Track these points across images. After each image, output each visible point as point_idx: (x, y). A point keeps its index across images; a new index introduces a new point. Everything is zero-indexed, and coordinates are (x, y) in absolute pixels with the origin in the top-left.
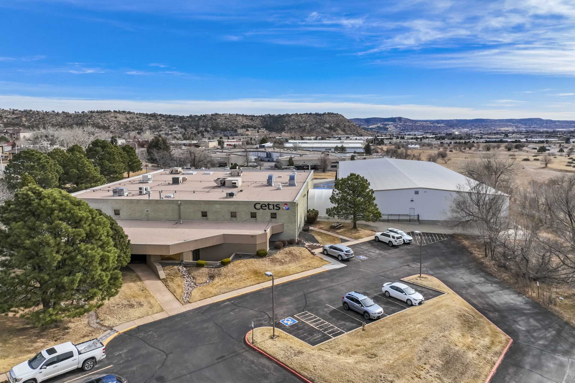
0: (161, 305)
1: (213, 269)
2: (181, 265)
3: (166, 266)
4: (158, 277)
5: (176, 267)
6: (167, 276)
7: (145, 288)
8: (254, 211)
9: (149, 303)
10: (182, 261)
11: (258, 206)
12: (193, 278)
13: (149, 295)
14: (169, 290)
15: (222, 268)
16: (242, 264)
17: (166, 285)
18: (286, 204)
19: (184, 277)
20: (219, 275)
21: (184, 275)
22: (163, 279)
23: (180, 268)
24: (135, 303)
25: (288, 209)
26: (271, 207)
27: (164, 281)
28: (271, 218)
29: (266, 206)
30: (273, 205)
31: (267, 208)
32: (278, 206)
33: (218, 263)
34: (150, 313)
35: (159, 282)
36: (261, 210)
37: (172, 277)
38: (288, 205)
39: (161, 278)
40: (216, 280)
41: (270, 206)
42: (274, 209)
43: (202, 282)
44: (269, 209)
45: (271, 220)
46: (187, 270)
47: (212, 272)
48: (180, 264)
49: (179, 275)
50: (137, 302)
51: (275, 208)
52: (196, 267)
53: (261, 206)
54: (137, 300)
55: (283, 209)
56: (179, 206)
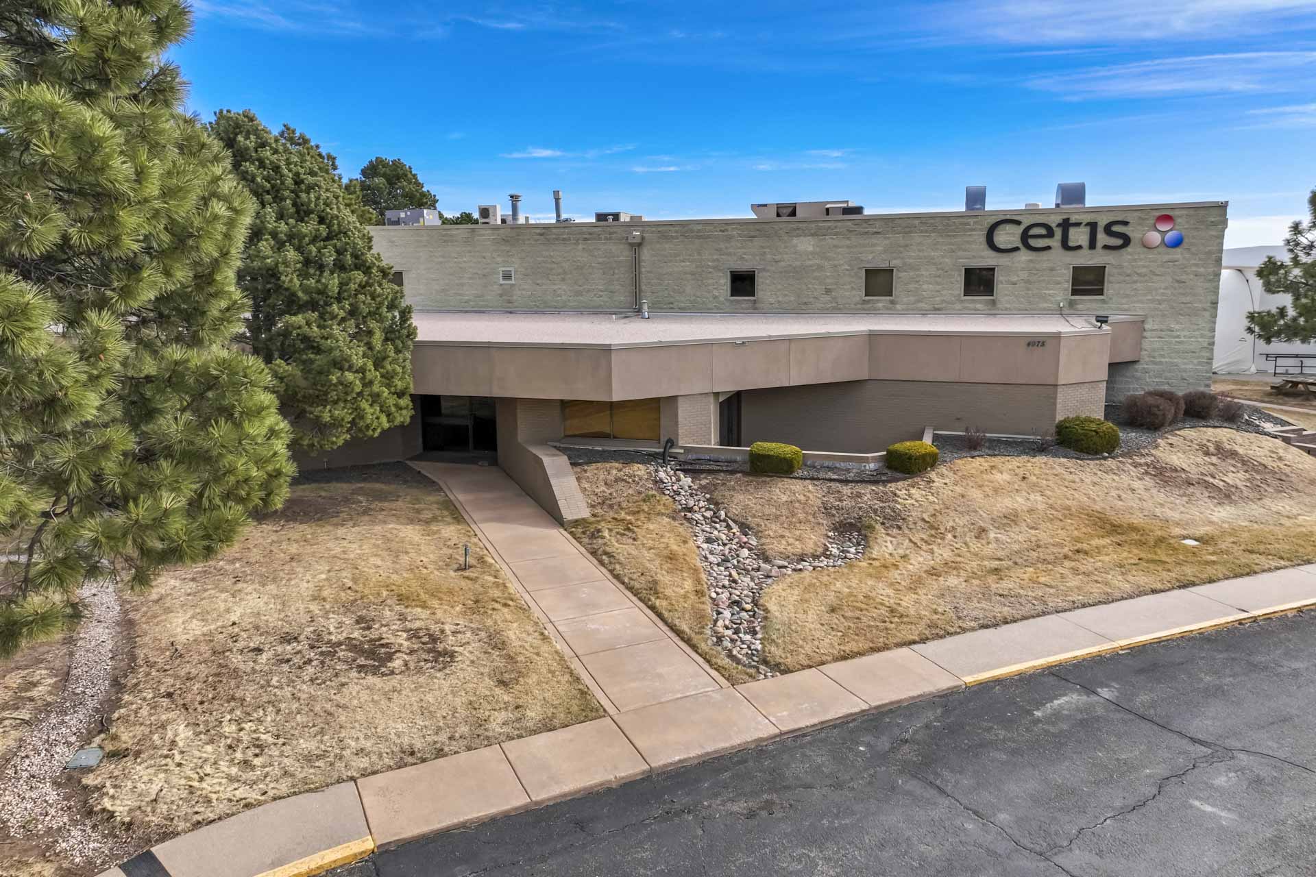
0: (575, 665)
1: (846, 490)
2: (665, 463)
3: (589, 463)
4: (551, 512)
5: (640, 470)
6: (599, 510)
7: (481, 560)
8: (987, 259)
9: (496, 642)
10: (671, 443)
11: (1006, 237)
12: (745, 528)
13: (496, 593)
14: (617, 577)
15: (900, 488)
16: (1006, 477)
17: (594, 553)
18: (1167, 218)
19: (689, 520)
20: (895, 520)
21: (690, 510)
22: (576, 523)
23: (662, 475)
24: (402, 640)
25: (1177, 243)
26: (1079, 236)
27: (583, 531)
28: (1074, 292)
29: (1050, 234)
30: (1093, 226)
31: (1055, 242)
32: (1115, 228)
33: (872, 461)
34: (497, 723)
35: (557, 536)
36: (1024, 256)
37: (623, 515)
38: (1179, 220)
39: (568, 514)
40: (885, 545)
41: (1072, 231)
42: (1092, 245)
43: (798, 548)
44: (1065, 245)
45: (1071, 304)
46: (703, 488)
47: (847, 503)
48: (662, 458)
49: (660, 508)
50: (414, 635)
51: (1102, 238)
52: (745, 473)
53: (1025, 237)
54: (420, 617)
55: (1146, 246)
56: (637, 246)
